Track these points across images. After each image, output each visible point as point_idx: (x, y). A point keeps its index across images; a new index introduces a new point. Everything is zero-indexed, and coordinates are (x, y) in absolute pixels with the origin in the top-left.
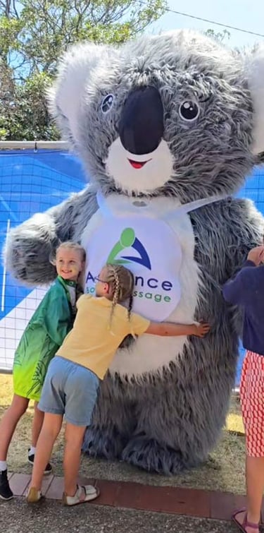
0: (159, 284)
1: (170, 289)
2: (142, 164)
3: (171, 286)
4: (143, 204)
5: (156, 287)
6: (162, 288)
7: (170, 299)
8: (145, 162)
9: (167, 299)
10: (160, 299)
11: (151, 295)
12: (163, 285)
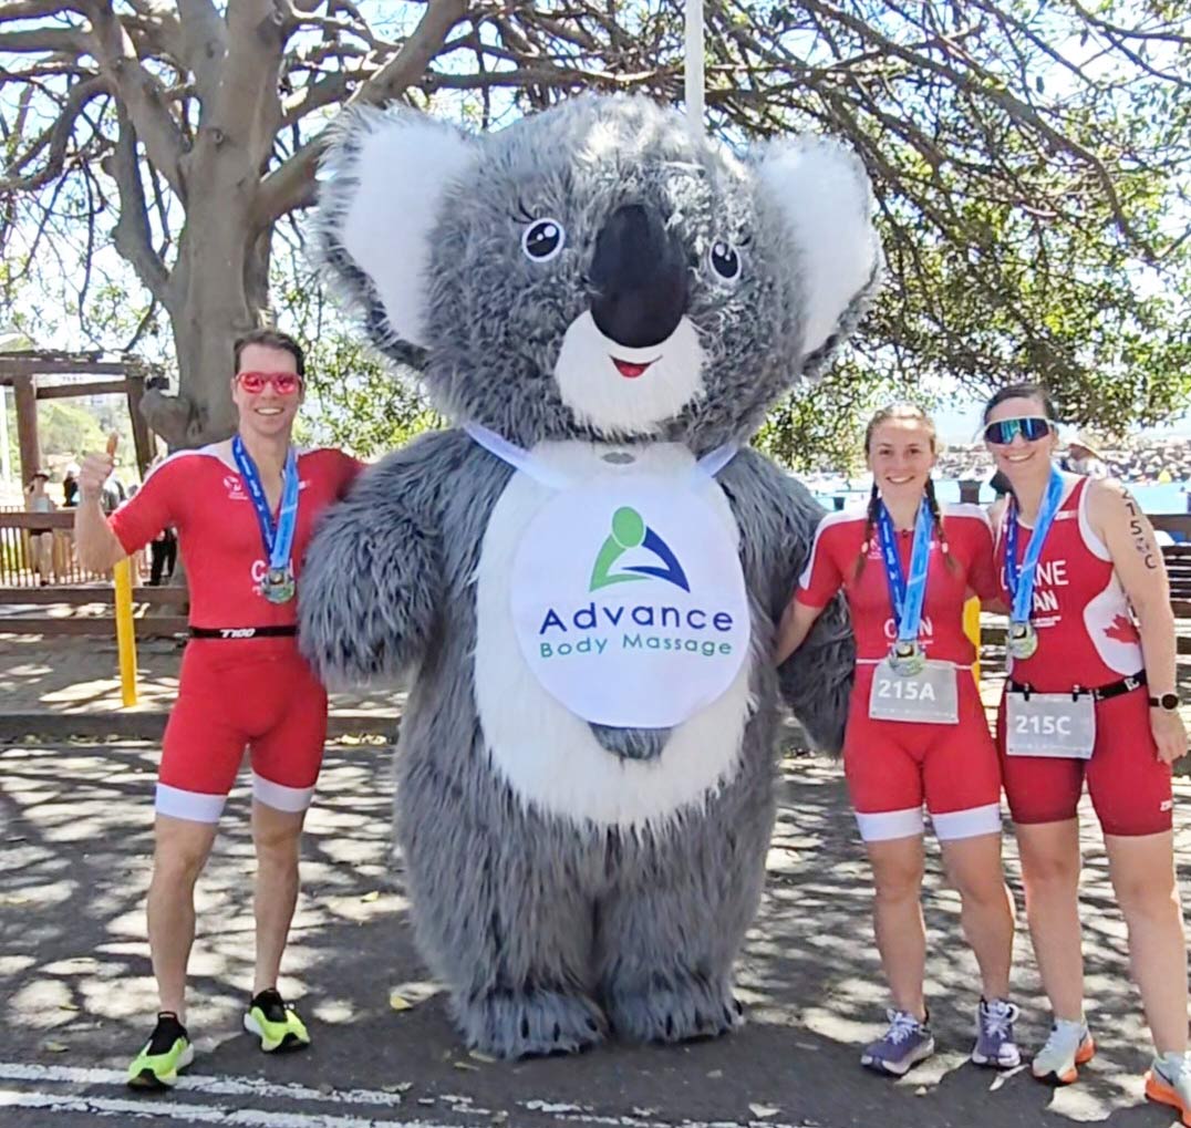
0: (709, 621)
1: (728, 629)
2: (642, 367)
3: (730, 621)
4: (628, 459)
5: (702, 626)
6: (714, 629)
7: (729, 647)
8: (647, 365)
9: (725, 648)
10: (712, 651)
11: (695, 643)
12: (716, 620)
